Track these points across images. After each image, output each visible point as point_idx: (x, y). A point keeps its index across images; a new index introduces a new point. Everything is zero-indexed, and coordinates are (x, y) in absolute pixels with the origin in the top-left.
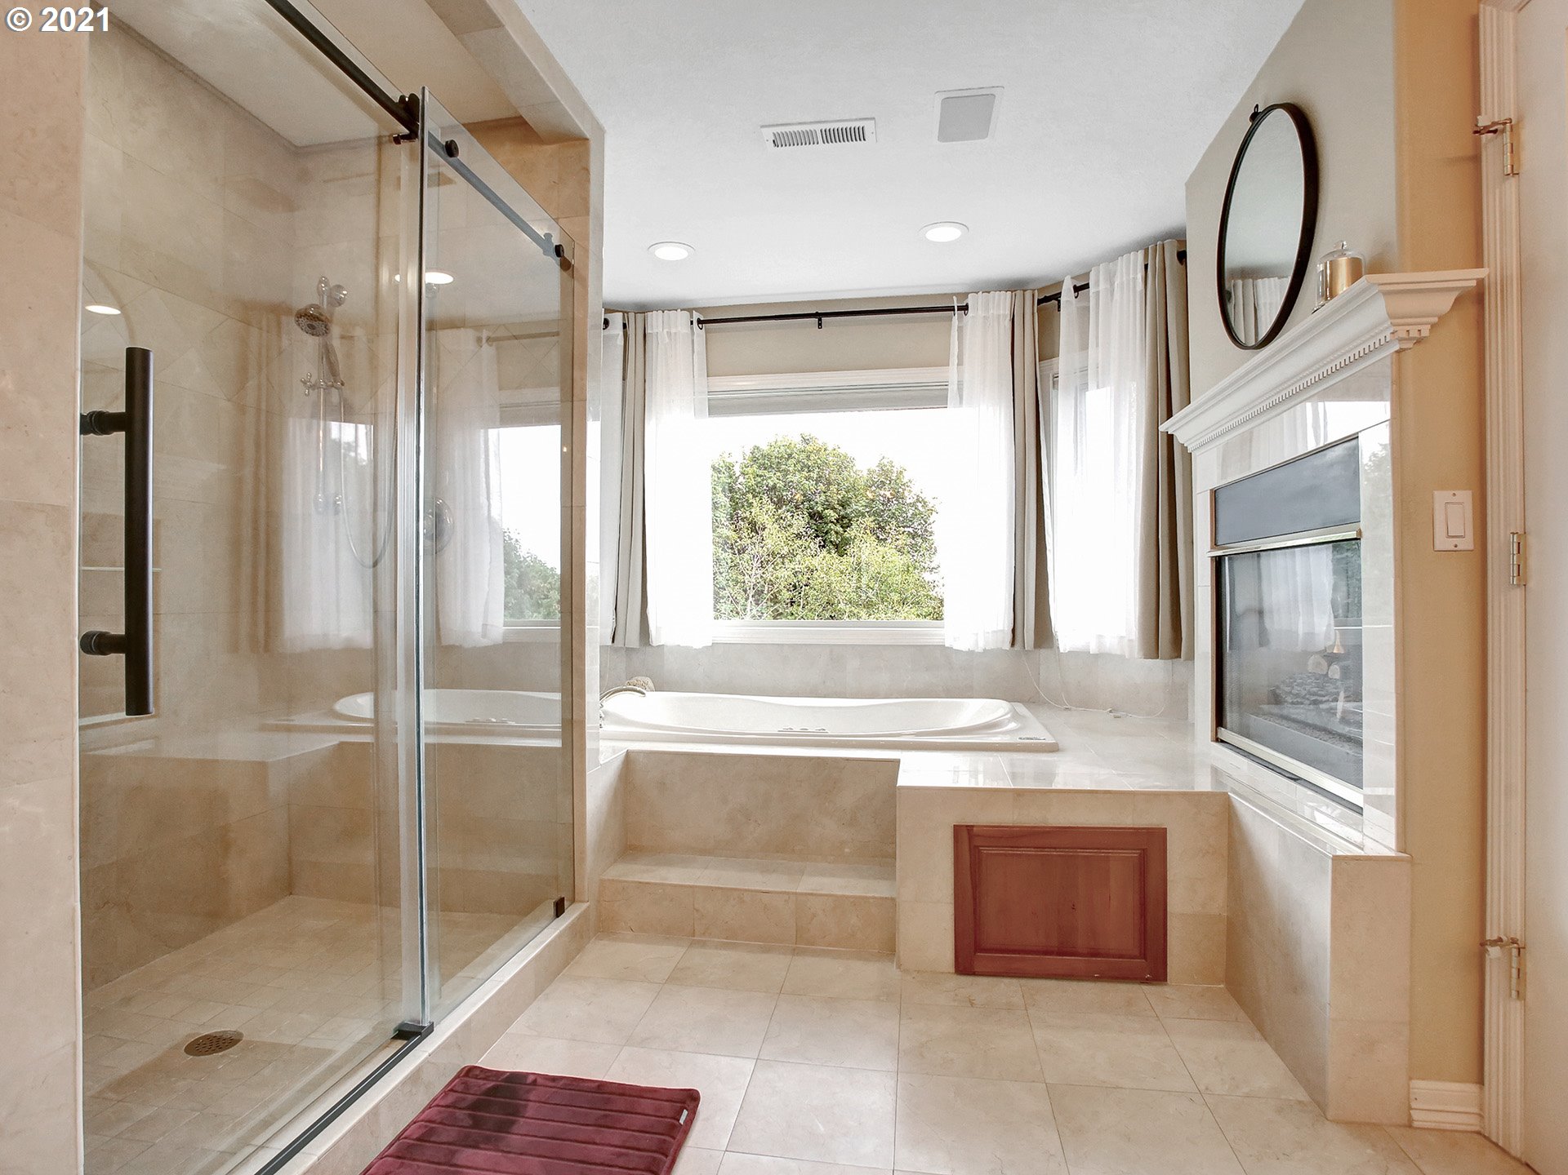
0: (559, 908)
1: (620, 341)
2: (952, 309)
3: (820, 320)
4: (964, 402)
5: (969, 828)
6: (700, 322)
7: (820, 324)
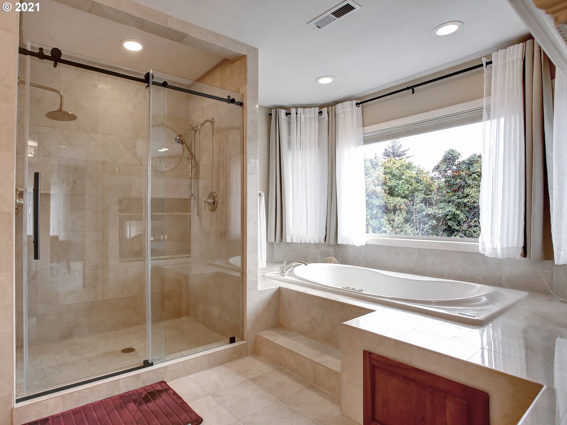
0: (232, 340)
1: (326, 119)
2: (482, 65)
3: (413, 90)
4: (491, 117)
5: (370, 353)
6: (357, 104)
7: (413, 92)
